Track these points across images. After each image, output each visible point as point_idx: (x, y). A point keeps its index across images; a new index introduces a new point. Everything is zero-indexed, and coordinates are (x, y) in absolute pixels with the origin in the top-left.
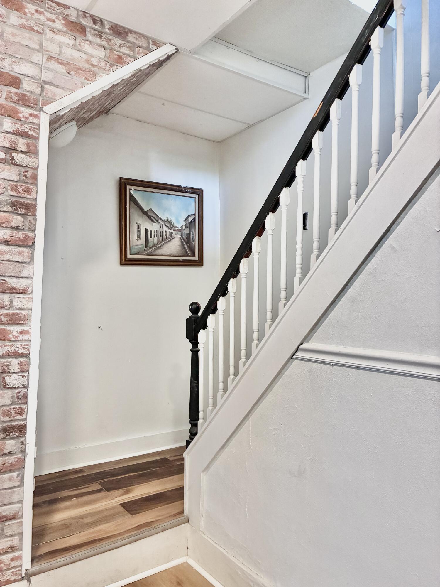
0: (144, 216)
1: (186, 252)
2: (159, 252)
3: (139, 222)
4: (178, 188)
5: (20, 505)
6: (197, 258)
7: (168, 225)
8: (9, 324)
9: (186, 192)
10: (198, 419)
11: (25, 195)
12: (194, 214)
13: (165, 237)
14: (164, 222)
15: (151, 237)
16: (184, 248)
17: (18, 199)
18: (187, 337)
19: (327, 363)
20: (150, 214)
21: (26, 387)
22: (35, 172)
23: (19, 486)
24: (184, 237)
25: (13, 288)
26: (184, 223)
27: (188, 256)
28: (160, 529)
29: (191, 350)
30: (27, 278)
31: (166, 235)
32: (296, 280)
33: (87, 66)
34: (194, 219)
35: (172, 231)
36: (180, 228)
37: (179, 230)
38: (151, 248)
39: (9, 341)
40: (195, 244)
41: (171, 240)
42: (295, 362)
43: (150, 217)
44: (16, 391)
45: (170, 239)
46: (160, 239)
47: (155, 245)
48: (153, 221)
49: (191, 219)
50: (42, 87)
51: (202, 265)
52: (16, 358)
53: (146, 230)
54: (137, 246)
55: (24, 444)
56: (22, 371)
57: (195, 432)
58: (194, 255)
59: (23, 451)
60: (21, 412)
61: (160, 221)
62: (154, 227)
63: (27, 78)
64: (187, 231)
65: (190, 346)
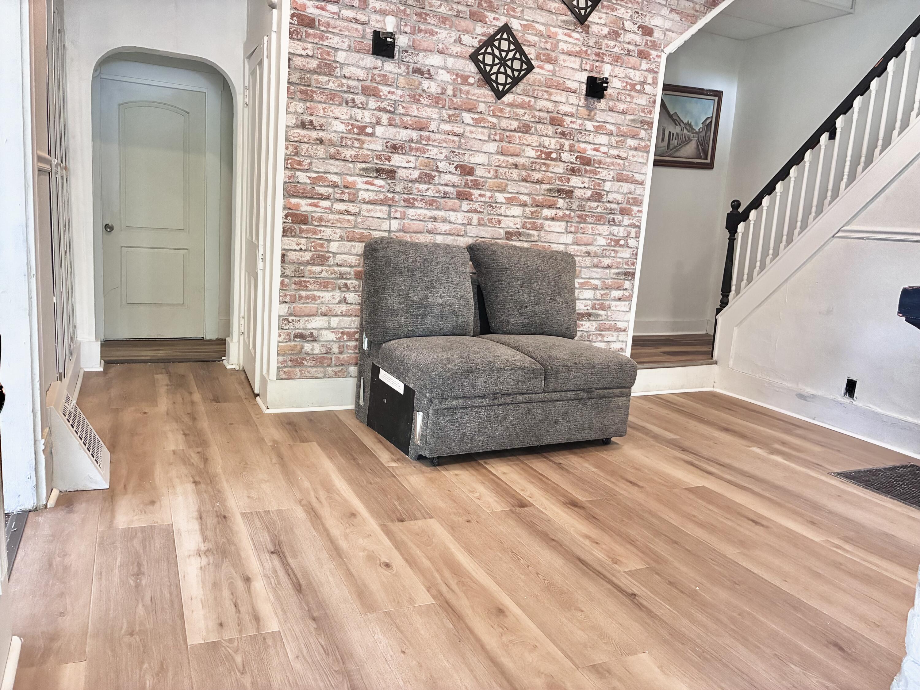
0: (670, 119)
1: (700, 154)
2: (677, 154)
3: (665, 125)
4: (701, 91)
5: (627, 323)
6: (708, 161)
7: (688, 128)
8: (632, 205)
9: (708, 95)
10: (730, 291)
11: (649, 116)
12: (712, 117)
13: (684, 139)
14: (685, 124)
15: (672, 140)
16: (699, 150)
17: (645, 119)
18: (726, 228)
19: (862, 239)
20: (674, 117)
21: (637, 248)
22: (654, 98)
23: (628, 312)
24: (700, 140)
25: (637, 181)
26: (701, 126)
27: (701, 159)
28: (700, 363)
29: (728, 239)
30: (643, 174)
31: (685, 137)
32: (843, 184)
33: (692, 12)
34: (711, 122)
35: (690, 134)
36: (697, 131)
37: (696, 133)
38: (671, 150)
39: (632, 216)
40: (709, 146)
41: (688, 143)
42: (835, 240)
43: (674, 120)
44: (632, 250)
45: (687, 141)
46: (680, 141)
47: (675, 147)
48: (676, 124)
49: (708, 122)
50: (665, 34)
51: (712, 168)
52: (634, 228)
53: (670, 132)
54: (661, 147)
55: (633, 285)
56: (636, 237)
57: (726, 301)
58: (707, 159)
59: (632, 290)
60: (634, 264)
61: (682, 124)
62: (676, 130)
63: (657, 28)
64: (703, 134)
65: (728, 235)
